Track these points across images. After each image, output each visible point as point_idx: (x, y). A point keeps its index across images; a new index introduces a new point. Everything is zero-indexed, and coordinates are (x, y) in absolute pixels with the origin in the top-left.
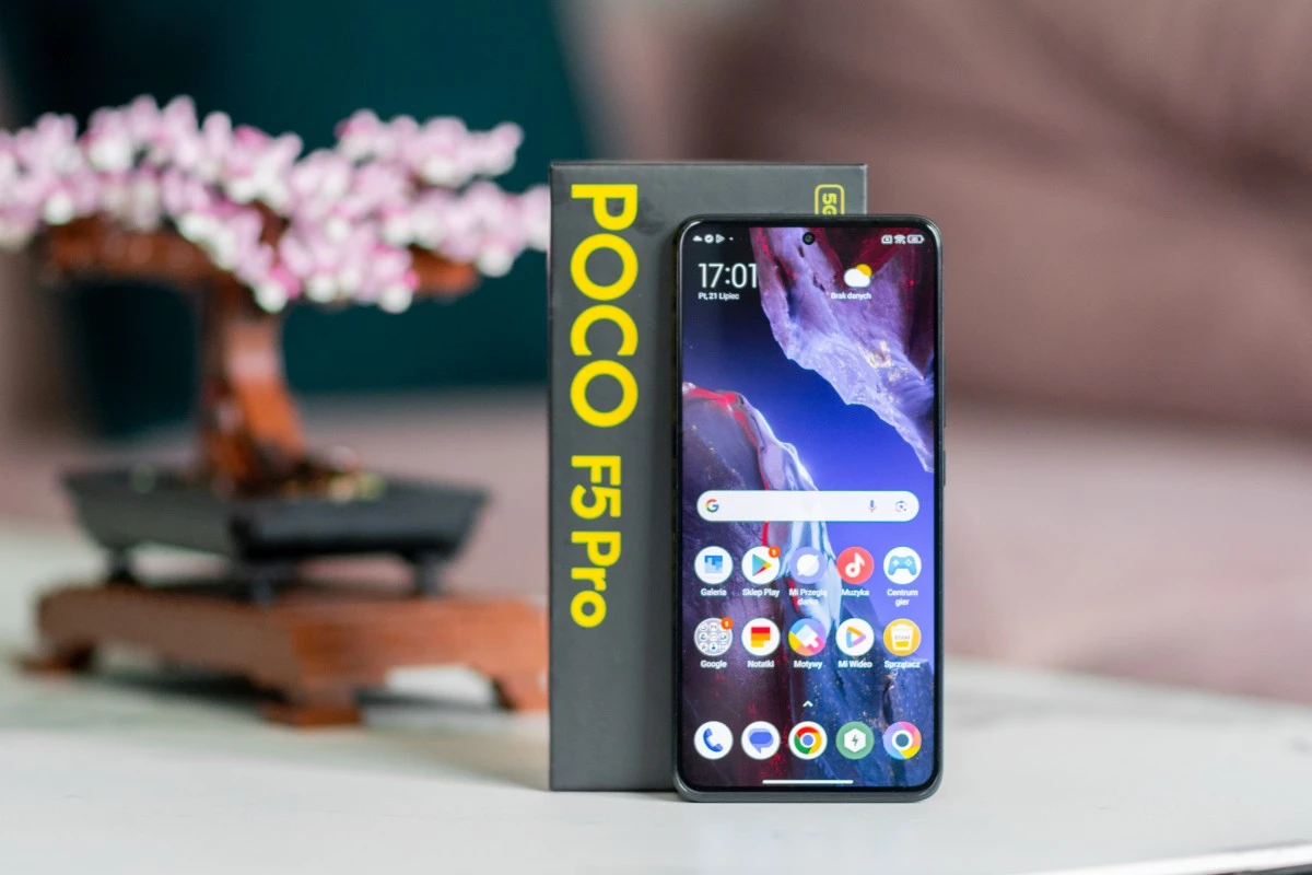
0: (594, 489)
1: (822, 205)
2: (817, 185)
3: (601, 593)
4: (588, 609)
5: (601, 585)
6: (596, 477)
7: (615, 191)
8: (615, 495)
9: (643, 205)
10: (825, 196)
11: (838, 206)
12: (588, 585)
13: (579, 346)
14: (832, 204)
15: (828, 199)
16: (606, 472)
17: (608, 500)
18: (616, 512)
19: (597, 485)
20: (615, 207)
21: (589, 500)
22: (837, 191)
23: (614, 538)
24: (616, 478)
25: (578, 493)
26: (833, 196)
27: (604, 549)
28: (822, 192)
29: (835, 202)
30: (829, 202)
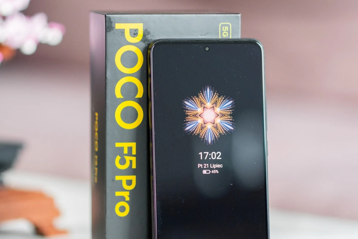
0: (125, 157)
1: (222, 32)
2: (220, 23)
3: (127, 202)
4: (122, 209)
5: (128, 199)
6: (126, 151)
7: (134, 26)
8: (134, 159)
9: (146, 33)
10: (223, 27)
11: (229, 32)
12: (122, 199)
13: (118, 94)
14: (226, 31)
15: (224, 29)
16: (130, 149)
17: (131, 162)
18: (134, 166)
19: (126, 155)
20: (134, 33)
21: (123, 162)
22: (228, 26)
23: (133, 178)
24: (134, 152)
25: (118, 158)
26: (227, 28)
27: (129, 183)
28: (222, 26)
29: (227, 30)
30: (225, 30)
